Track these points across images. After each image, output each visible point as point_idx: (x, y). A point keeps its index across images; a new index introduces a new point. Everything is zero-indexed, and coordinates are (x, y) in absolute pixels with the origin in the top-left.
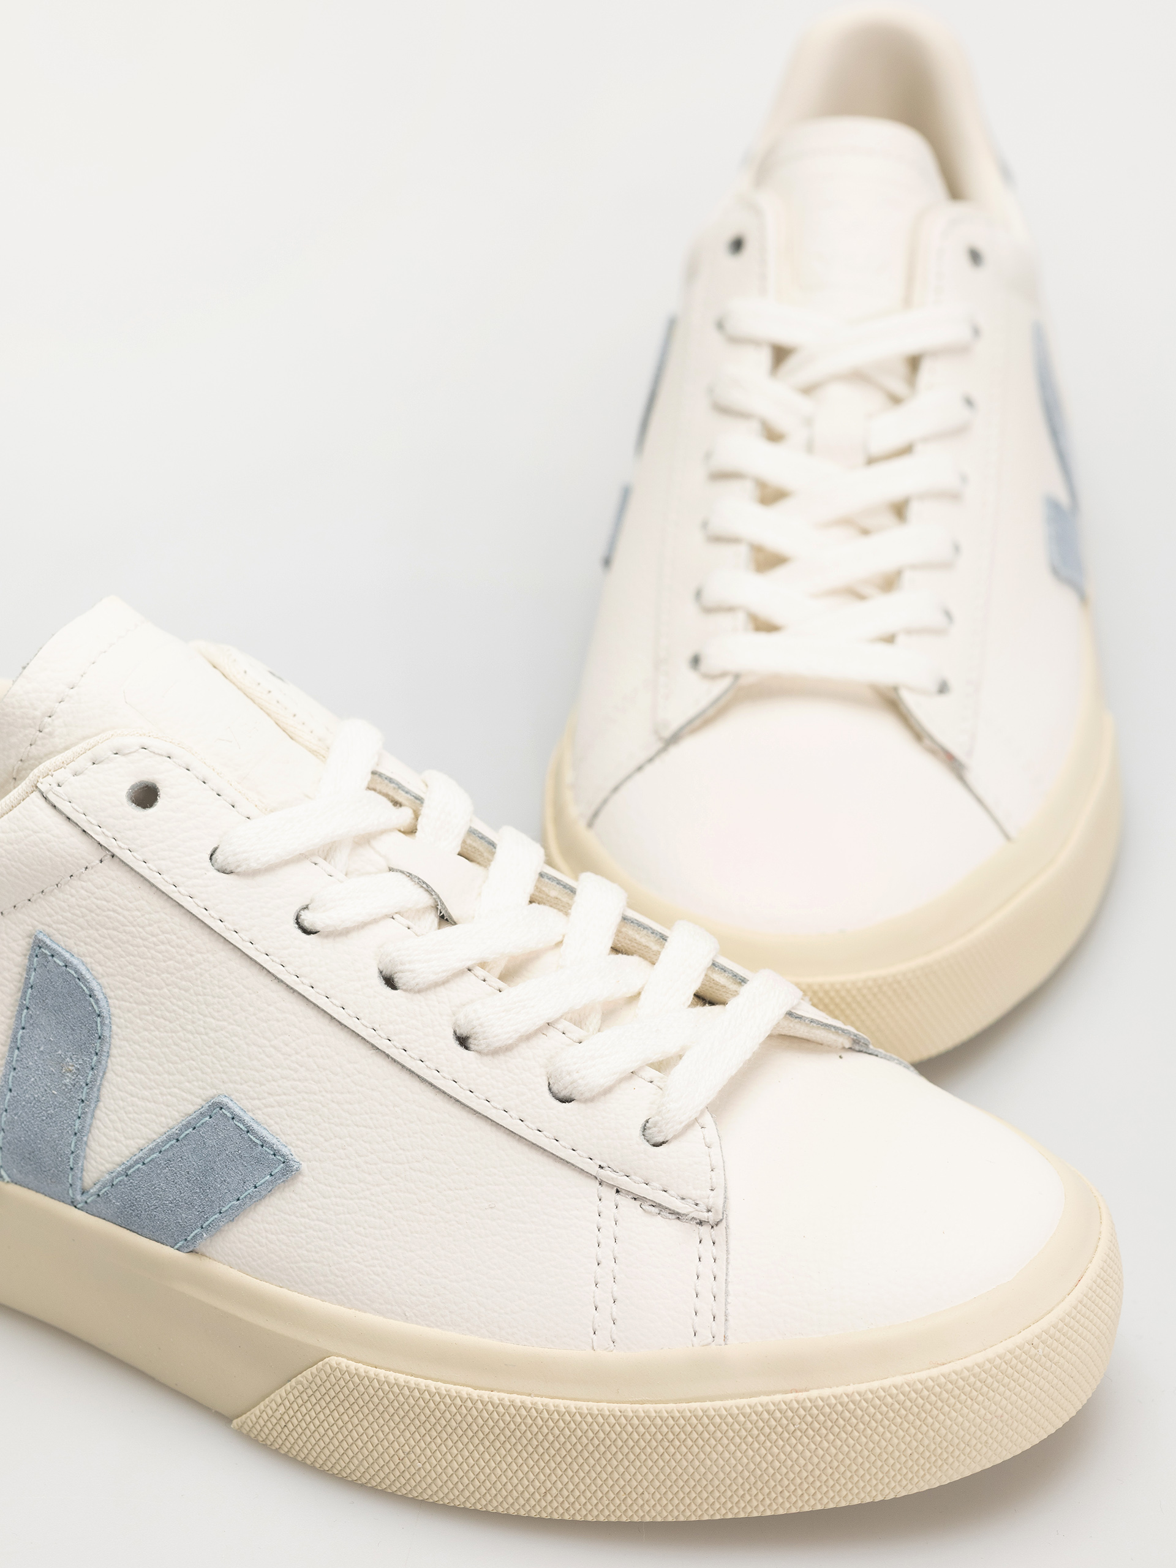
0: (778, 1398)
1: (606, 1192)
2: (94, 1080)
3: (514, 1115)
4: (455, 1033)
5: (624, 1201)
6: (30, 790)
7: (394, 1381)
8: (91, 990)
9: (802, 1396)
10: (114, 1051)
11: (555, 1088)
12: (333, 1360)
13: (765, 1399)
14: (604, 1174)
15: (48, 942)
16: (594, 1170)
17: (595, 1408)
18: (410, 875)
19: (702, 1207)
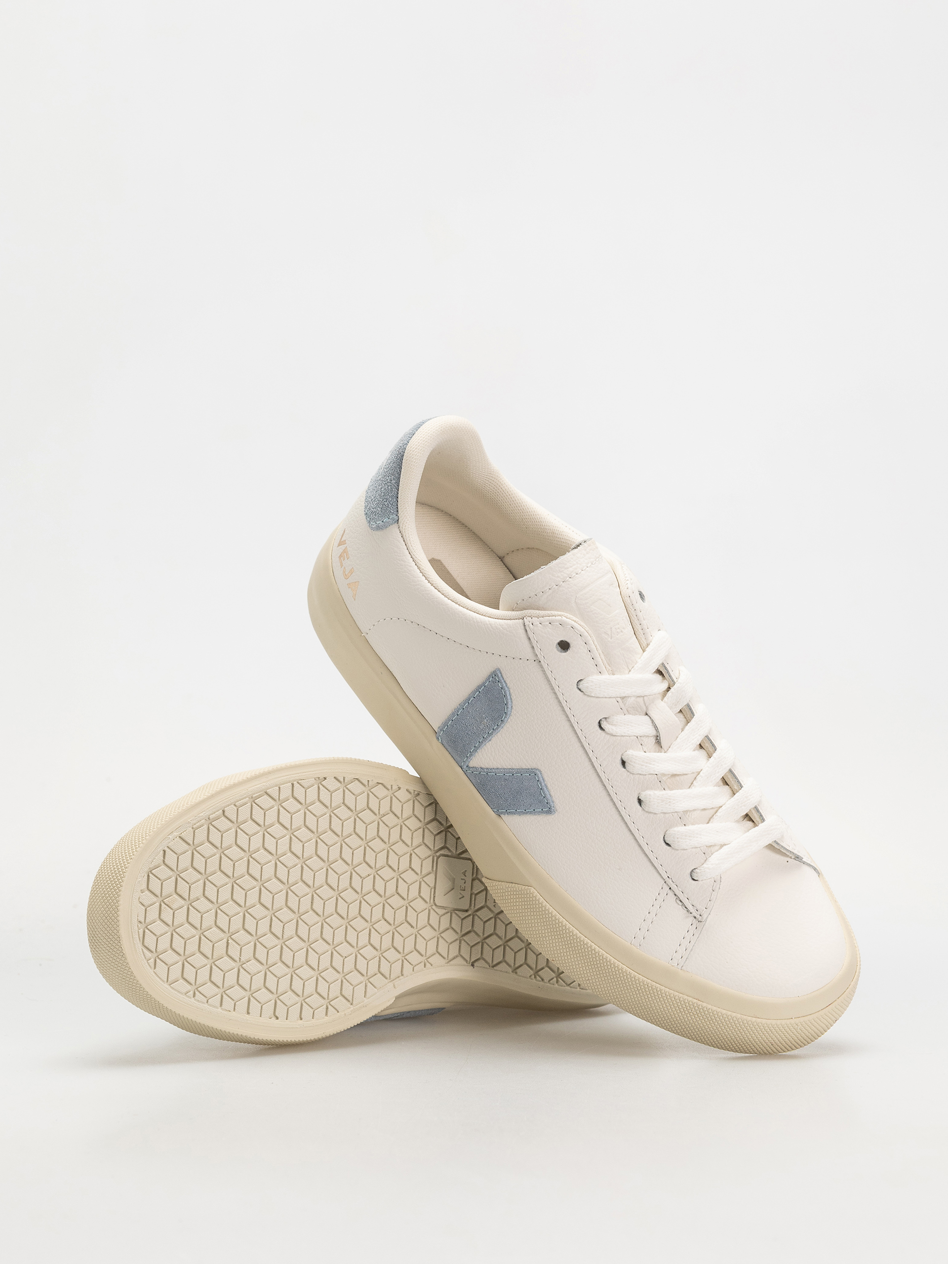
0: (690, 999)
1: (665, 886)
2: (492, 734)
3: (645, 841)
4: (639, 797)
5: (671, 893)
6: (520, 617)
7: (551, 912)
8: (507, 702)
9: (700, 1003)
10: (505, 728)
11: (666, 839)
12: (532, 890)
13: (686, 997)
14: (669, 881)
15: (500, 675)
16: (665, 877)
17: (621, 966)
18: (653, 721)
19: (699, 913)
